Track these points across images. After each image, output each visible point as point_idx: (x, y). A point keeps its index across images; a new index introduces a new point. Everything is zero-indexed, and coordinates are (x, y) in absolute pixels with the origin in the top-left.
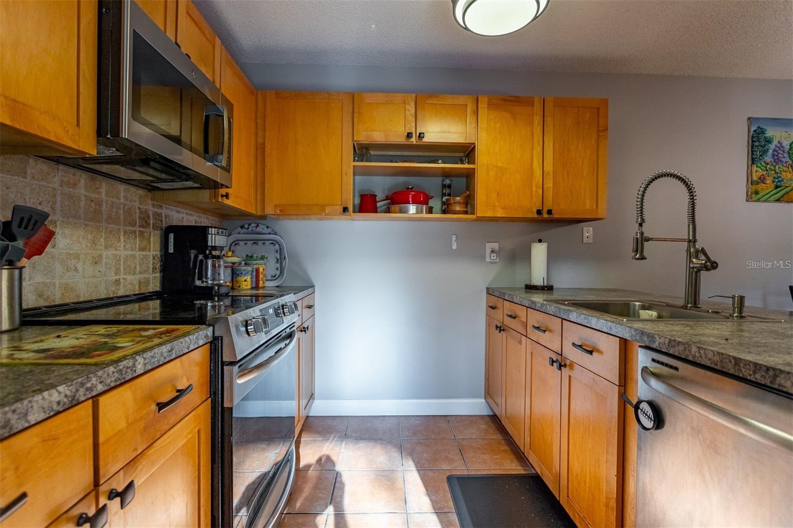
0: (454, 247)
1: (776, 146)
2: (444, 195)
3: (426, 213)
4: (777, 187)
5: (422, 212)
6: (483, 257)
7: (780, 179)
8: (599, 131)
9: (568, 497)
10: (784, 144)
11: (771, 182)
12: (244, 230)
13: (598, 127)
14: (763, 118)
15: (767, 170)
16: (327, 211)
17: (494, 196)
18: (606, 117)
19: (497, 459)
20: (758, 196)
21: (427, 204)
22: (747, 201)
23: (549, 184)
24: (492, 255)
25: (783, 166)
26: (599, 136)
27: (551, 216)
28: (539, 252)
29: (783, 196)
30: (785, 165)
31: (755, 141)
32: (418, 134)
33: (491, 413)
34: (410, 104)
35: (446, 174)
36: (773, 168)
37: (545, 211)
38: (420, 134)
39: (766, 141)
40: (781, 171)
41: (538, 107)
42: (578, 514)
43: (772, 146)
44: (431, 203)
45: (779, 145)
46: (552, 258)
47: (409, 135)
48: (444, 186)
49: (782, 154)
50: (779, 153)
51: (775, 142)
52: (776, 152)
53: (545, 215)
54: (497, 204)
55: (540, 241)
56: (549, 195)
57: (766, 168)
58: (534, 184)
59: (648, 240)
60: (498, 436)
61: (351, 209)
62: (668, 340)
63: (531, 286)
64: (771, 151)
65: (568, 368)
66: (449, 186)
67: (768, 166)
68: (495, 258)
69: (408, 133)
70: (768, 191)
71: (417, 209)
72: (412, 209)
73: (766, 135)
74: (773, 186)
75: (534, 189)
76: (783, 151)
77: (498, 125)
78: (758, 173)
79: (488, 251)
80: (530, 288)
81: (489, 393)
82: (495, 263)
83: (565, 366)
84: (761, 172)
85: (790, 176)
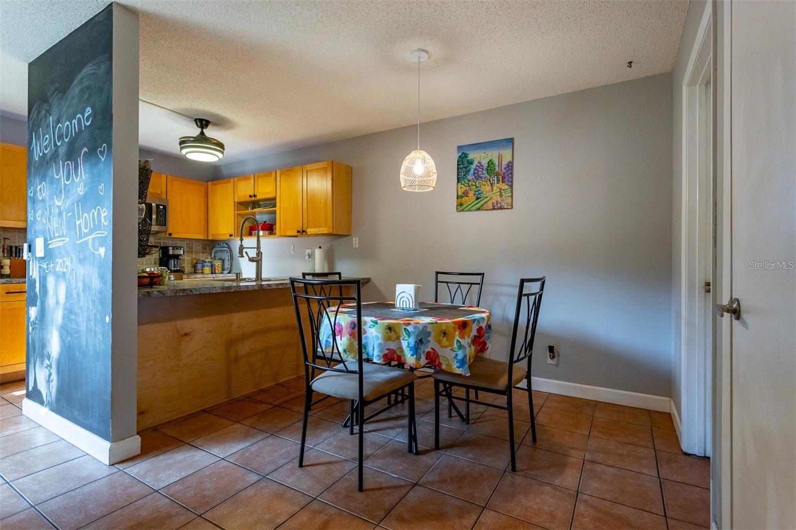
1: (477, 166)
4: (477, 199)
7: (480, 192)
10: (483, 163)
11: (473, 195)
12: (219, 246)
14: (466, 145)
15: (470, 186)
20: (462, 207)
22: (457, 211)
25: (482, 181)
29: (483, 205)
30: (484, 180)
31: (460, 165)
32: (254, 195)
36: (474, 183)
37: (301, 231)
39: (469, 163)
40: (481, 185)
41: (300, 172)
43: (473, 167)
45: (479, 164)
47: (251, 196)
49: (481, 172)
50: (479, 171)
51: (476, 163)
52: (477, 170)
53: (304, 233)
55: (320, 247)
57: (468, 184)
61: (235, 235)
64: (472, 171)
67: (470, 183)
68: (308, 258)
70: (470, 203)
73: (468, 158)
74: (474, 198)
76: (482, 169)
78: (462, 189)
79: (307, 254)
82: (310, 261)
84: (464, 188)
85: (488, 188)
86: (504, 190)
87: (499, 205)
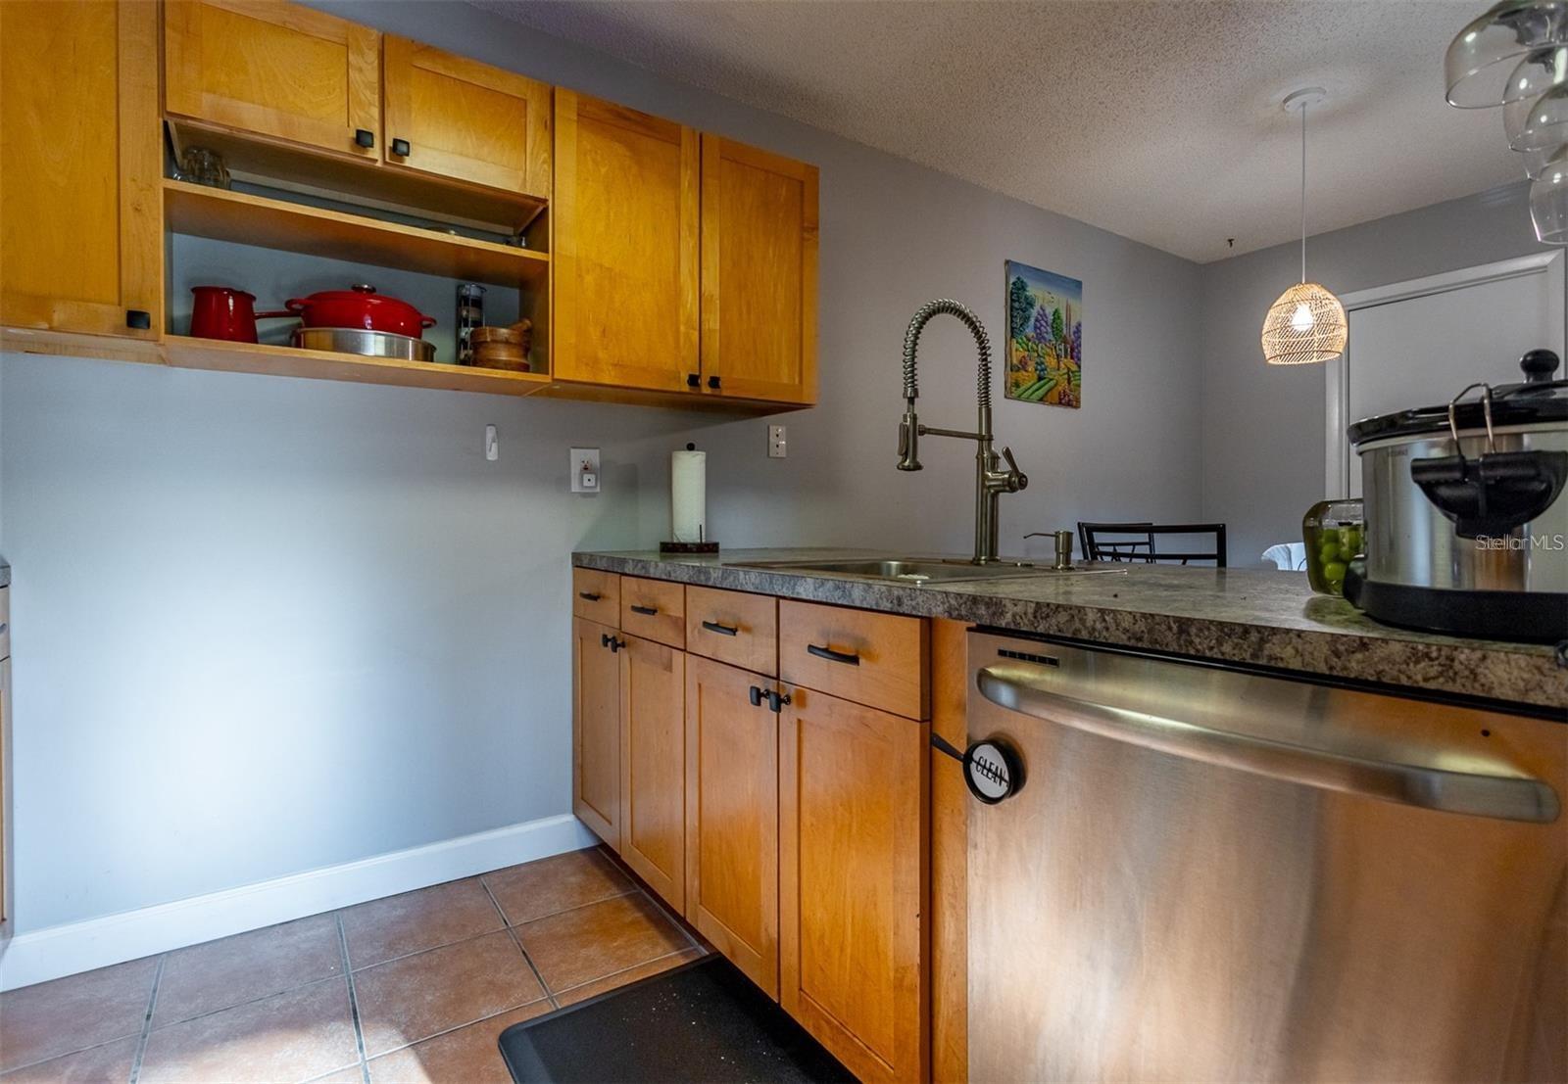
0: (492, 455)
1: (1038, 313)
2: (461, 322)
3: (416, 358)
4: (1040, 379)
5: (403, 355)
6: (563, 481)
7: (1043, 366)
8: (803, 229)
9: (801, 989)
10: (1047, 312)
11: (1033, 369)
13: (803, 222)
14: (1024, 266)
15: (1029, 351)
16: (58, 317)
17: (594, 333)
18: (816, 203)
19: (618, 948)
20: (1018, 392)
21: (419, 336)
22: (1006, 397)
23: (713, 322)
24: (586, 477)
25: (1046, 346)
26: (802, 239)
27: (717, 392)
28: (690, 471)
29: (1046, 393)
30: (1048, 344)
31: (1014, 301)
32: (389, 143)
33: (589, 843)
34: (362, 54)
35: (468, 269)
36: (1035, 347)
37: (704, 380)
38: (396, 142)
39: (1028, 303)
40: (1044, 354)
41: (689, 150)
42: (828, 1022)
43: (1034, 312)
44: (428, 337)
45: (1041, 312)
46: (716, 484)
47: (362, 139)
48: (462, 300)
49: (1045, 327)
50: (1042, 325)
51: (1037, 307)
52: (1039, 322)
53: (706, 390)
54: (601, 355)
55: (691, 447)
56: (714, 345)
57: (1027, 345)
58: (682, 319)
59: (924, 431)
60: (612, 894)
61: (159, 319)
62: (1033, 605)
63: (674, 544)
64: (1032, 320)
65: (793, 705)
66: (478, 303)
67: (1030, 344)
68: (592, 483)
69: (359, 132)
70: (1030, 384)
71: (389, 345)
72: (375, 344)
73: (1027, 293)
74: (1036, 376)
75: (682, 328)
76: (1046, 322)
77: (603, 170)
78: (1018, 353)
79: (576, 468)
80: (672, 549)
81: (585, 796)
82: (593, 495)
83: (788, 700)
84: (1021, 352)
85: (1054, 362)
86: (1073, 372)
87: (1067, 399)
